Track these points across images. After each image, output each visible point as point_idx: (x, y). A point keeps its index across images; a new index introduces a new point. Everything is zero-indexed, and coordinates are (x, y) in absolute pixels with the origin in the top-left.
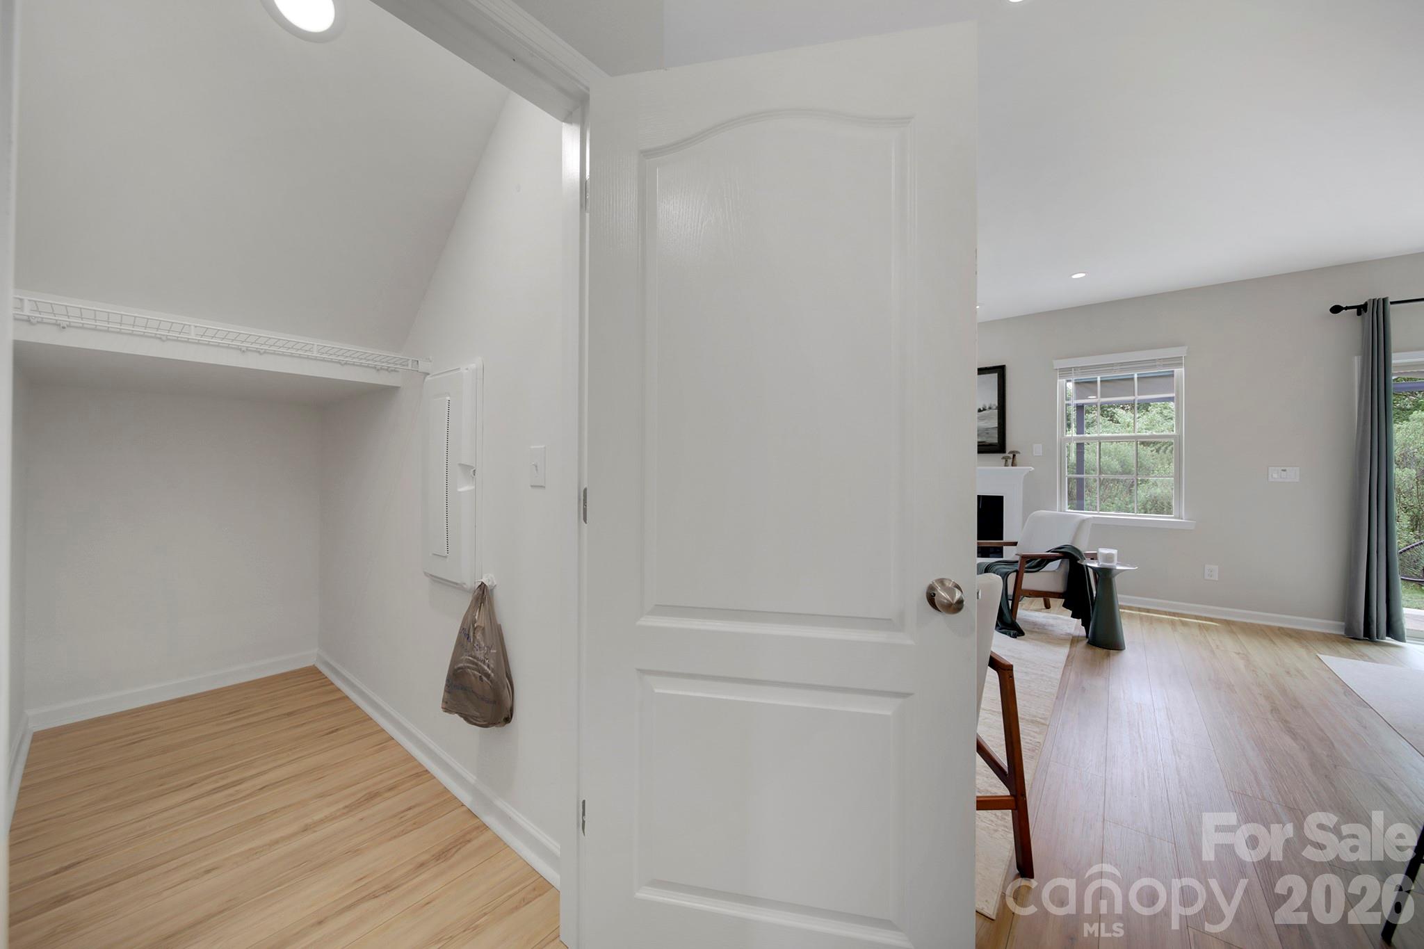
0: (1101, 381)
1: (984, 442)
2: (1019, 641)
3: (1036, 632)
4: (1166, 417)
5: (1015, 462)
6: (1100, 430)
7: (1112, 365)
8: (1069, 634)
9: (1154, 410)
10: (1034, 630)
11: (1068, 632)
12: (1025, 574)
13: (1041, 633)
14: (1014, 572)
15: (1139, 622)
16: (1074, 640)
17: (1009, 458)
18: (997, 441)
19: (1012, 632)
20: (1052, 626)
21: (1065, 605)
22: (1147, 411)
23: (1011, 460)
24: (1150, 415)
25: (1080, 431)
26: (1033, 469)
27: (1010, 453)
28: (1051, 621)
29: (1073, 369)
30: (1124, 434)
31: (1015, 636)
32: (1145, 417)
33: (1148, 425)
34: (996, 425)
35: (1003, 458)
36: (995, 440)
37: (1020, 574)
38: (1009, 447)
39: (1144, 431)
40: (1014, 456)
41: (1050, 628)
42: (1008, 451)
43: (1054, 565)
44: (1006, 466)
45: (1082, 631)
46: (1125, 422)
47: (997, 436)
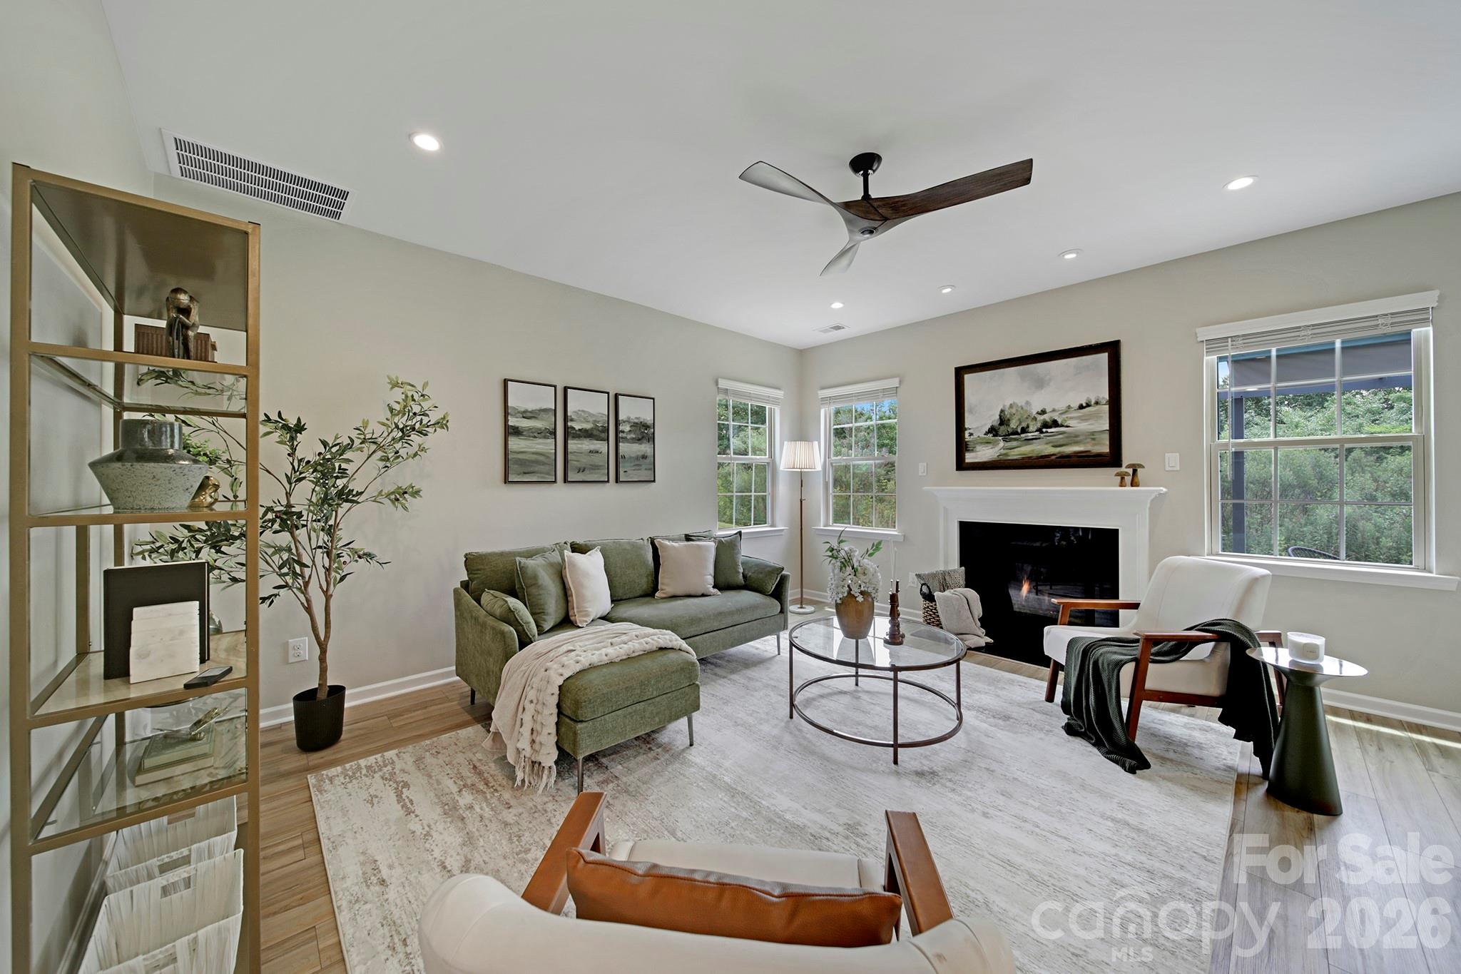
0: (1278, 357)
1: (1089, 451)
2: (1139, 782)
3: (1171, 760)
4: (1350, 414)
5: (1136, 480)
6: (1260, 433)
7: (1300, 327)
8: (1230, 769)
9: (1333, 408)
10: (1167, 755)
11: (1230, 763)
12: (1151, 666)
13: (1180, 763)
14: (1131, 660)
15: (1356, 743)
16: (1243, 783)
17: (1127, 474)
18: (1108, 451)
19: (1128, 762)
20: (1200, 746)
21: (1223, 719)
22: (1323, 407)
23: (1131, 477)
24: (1327, 413)
25: (1238, 433)
26: (1164, 490)
27: (1128, 467)
28: (1199, 736)
29: (1230, 339)
30: (1291, 439)
31: (1132, 771)
32: (1320, 415)
33: (1324, 425)
34: (1107, 427)
35: (1117, 475)
36: (1105, 448)
37: (1142, 666)
38: (1128, 457)
39: (1320, 432)
40: (1135, 471)
41: (1196, 752)
42: (1125, 463)
43: (1203, 650)
44: (1121, 486)
45: (1256, 766)
46: (1292, 422)
47: (1108, 443)
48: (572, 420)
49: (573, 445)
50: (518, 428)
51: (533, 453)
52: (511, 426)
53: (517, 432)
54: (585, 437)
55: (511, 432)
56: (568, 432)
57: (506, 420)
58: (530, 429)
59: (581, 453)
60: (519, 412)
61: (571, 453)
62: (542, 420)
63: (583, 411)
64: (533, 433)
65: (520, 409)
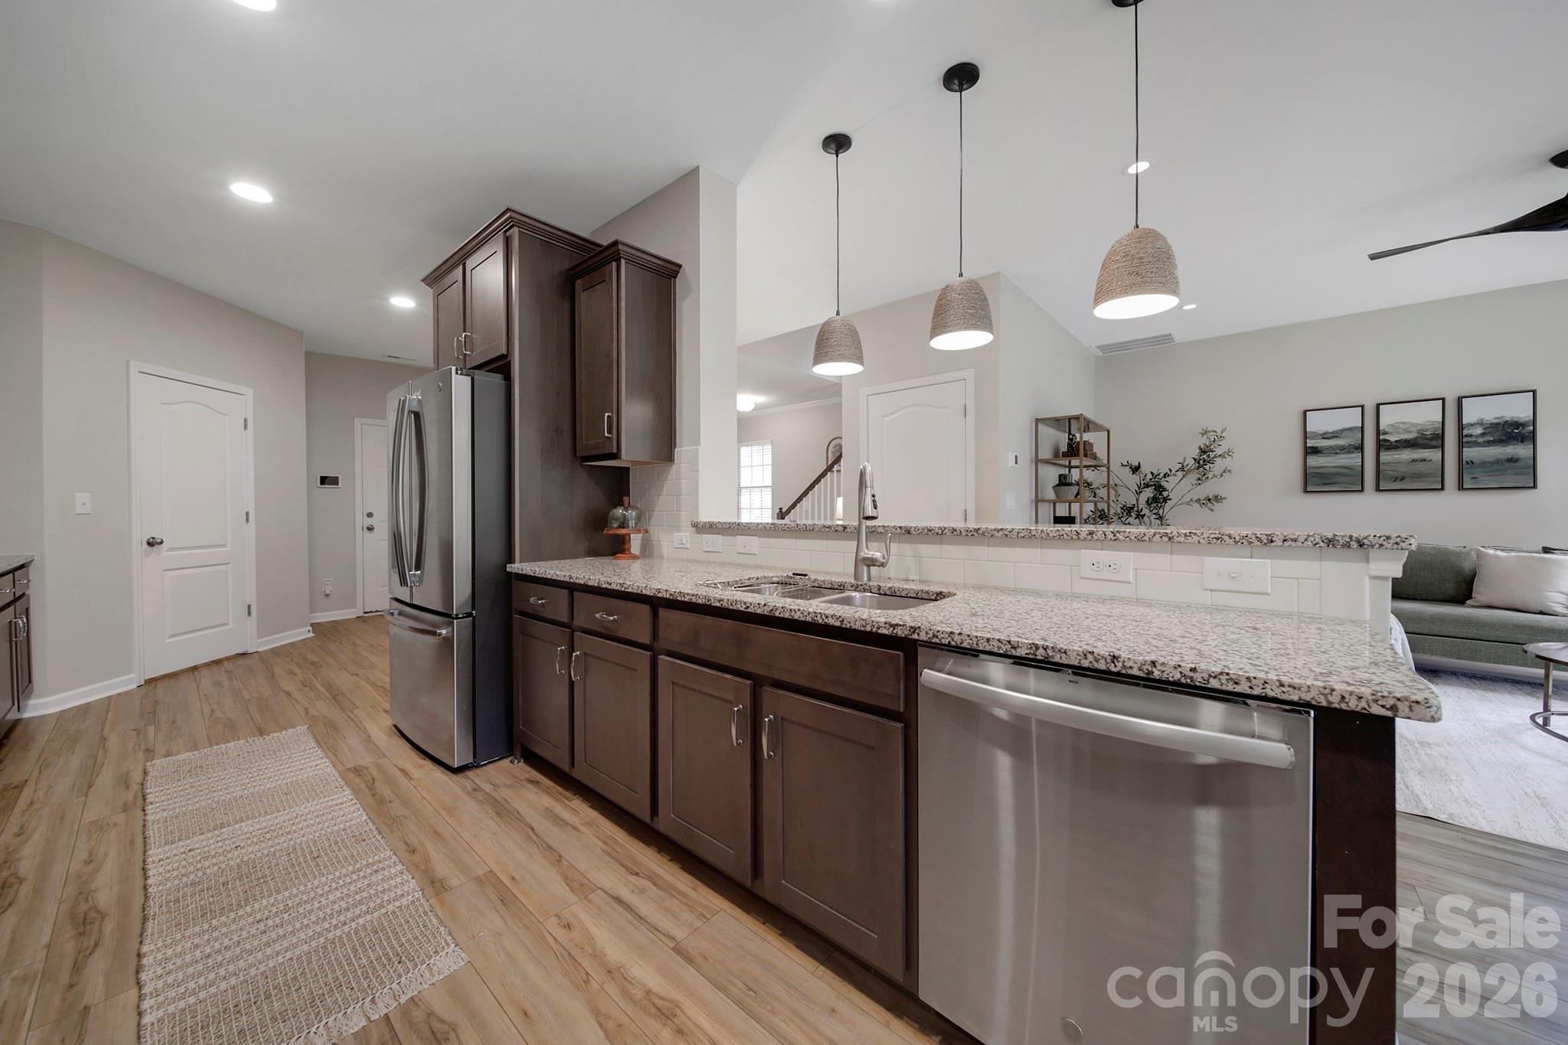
48: (1385, 433)
49: (1385, 456)
50: (1316, 448)
51: (1334, 467)
52: (1310, 447)
53: (1315, 451)
54: (1404, 447)
55: (1310, 451)
56: (1382, 445)
57: (1306, 443)
58: (1330, 447)
59: (1400, 463)
60: (1318, 435)
61: (1383, 464)
62: (1344, 438)
63: (1402, 423)
64: (1335, 450)
65: (1319, 432)
